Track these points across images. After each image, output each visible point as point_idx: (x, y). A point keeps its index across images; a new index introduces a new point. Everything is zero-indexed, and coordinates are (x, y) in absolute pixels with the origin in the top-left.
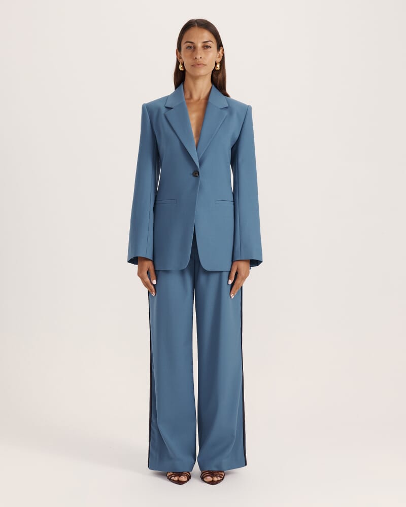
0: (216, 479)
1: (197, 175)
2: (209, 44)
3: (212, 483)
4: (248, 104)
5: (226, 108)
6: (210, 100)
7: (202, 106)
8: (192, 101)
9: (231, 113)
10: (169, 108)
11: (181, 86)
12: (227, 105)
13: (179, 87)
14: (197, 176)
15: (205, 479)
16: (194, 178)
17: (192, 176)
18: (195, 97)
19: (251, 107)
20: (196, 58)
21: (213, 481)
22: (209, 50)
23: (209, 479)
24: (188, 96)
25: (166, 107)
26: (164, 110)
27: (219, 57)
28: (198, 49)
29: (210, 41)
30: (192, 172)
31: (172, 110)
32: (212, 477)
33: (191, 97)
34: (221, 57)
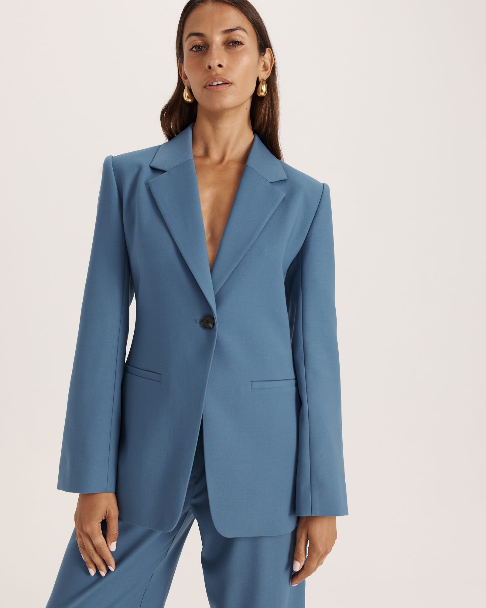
1: (211, 325)
2: (239, 35)
5: (284, 181)
8: (208, 162)
9: (292, 193)
11: (188, 133)
12: (286, 178)
14: (209, 328)
16: (204, 333)
17: (198, 325)
18: (215, 155)
20: (210, 67)
22: (239, 48)
24: (200, 151)
25: (152, 168)
26: (146, 173)
27: (265, 68)
28: (214, 46)
29: (243, 29)
30: (199, 317)
31: (164, 174)
33: (207, 153)
34: (270, 70)
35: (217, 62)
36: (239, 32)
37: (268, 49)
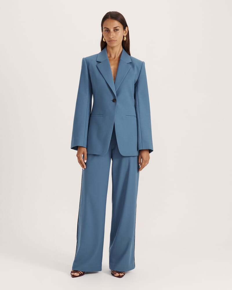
0: (121, 275)
1: (115, 101)
3: (120, 277)
4: (142, 61)
5: (131, 63)
6: (121, 58)
7: (117, 62)
8: (111, 58)
9: (133, 67)
10: (99, 62)
11: (105, 49)
12: (131, 62)
13: (104, 49)
15: (115, 275)
16: (113, 103)
18: (113, 56)
19: (144, 63)
20: (110, 38)
21: (119, 275)
22: (118, 31)
23: (117, 274)
24: (109, 55)
25: (97, 61)
26: (96, 63)
29: (119, 27)
30: (112, 99)
31: (101, 63)
32: (119, 273)
33: (110, 56)
34: (127, 32)
35: (112, 37)
36: (118, 28)
37: (126, 27)
